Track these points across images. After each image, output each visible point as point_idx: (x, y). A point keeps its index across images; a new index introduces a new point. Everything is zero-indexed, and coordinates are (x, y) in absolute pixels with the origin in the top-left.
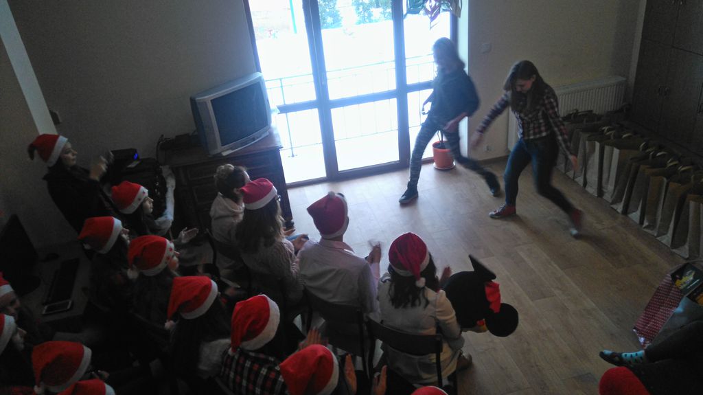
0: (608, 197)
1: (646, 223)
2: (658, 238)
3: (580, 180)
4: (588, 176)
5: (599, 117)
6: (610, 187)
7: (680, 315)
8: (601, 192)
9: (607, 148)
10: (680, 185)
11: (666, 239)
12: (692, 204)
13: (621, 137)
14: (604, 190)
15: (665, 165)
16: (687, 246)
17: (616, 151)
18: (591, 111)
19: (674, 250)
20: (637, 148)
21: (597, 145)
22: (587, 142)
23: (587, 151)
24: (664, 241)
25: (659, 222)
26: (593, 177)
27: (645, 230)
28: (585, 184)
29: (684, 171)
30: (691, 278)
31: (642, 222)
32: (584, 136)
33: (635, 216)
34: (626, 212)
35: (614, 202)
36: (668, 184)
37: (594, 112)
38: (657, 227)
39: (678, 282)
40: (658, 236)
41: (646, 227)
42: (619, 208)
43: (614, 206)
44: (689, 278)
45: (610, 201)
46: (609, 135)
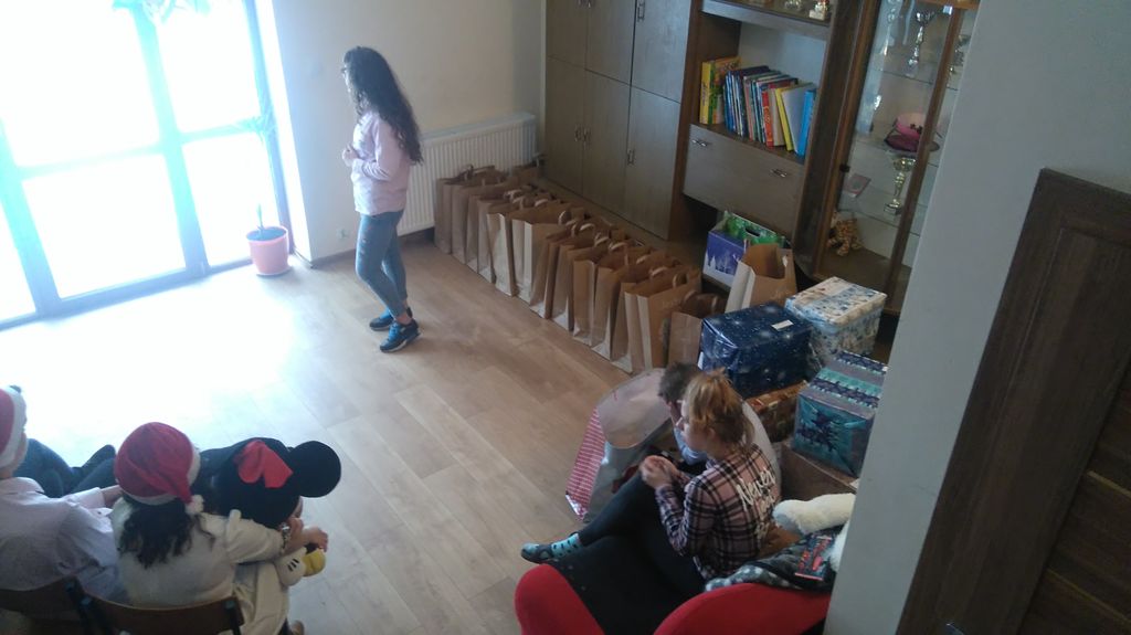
0: (525, 295)
1: (577, 330)
2: (594, 349)
3: (486, 273)
4: (496, 268)
5: (503, 177)
6: (526, 281)
8: (516, 291)
9: (516, 223)
10: (610, 270)
11: (604, 349)
12: (628, 297)
13: (533, 205)
14: (519, 285)
15: (590, 244)
16: (628, 356)
17: (528, 227)
18: (493, 167)
19: (614, 363)
20: (556, 222)
21: (502, 217)
22: (488, 216)
23: (490, 229)
24: (601, 353)
25: (592, 325)
26: (502, 268)
27: (577, 339)
28: (494, 279)
29: (617, 250)
31: (572, 329)
32: (484, 206)
33: (562, 319)
34: (550, 315)
35: (534, 303)
36: (596, 271)
37: (497, 168)
38: (591, 331)
40: (593, 346)
41: (577, 335)
42: (541, 309)
43: (535, 308)
45: (528, 300)
46: (519, 202)
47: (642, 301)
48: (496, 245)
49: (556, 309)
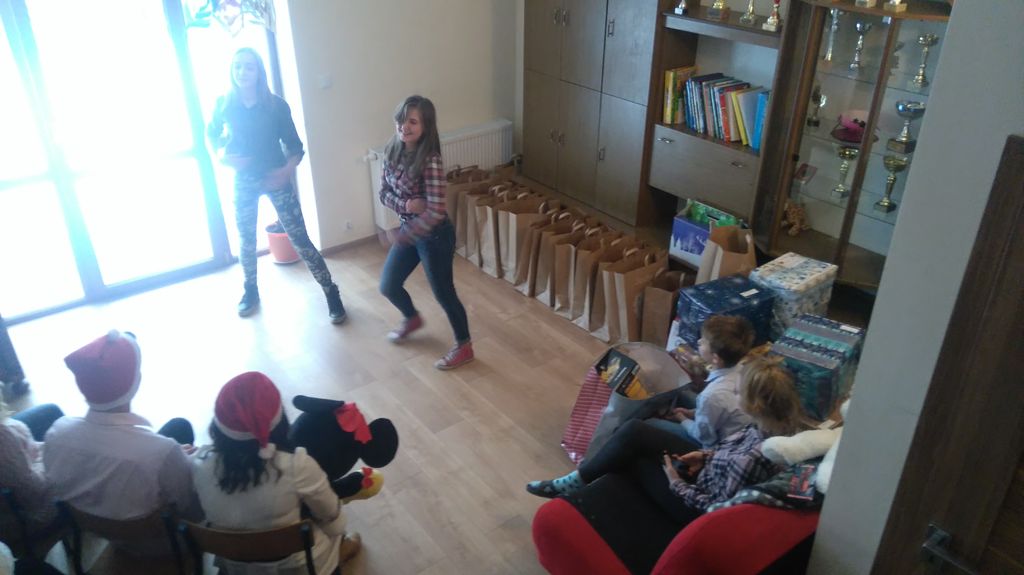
0: (510, 276)
1: (558, 305)
2: (574, 322)
3: (474, 259)
4: (482, 253)
5: (487, 174)
6: (511, 265)
7: (612, 415)
8: (501, 273)
9: (502, 214)
10: (588, 252)
11: (583, 322)
12: (606, 274)
13: (515, 198)
14: (504, 268)
15: (569, 230)
16: (606, 327)
17: (513, 217)
18: (476, 167)
19: (593, 334)
20: (537, 212)
21: (489, 210)
22: (477, 208)
23: (478, 220)
24: (581, 325)
25: (572, 302)
26: (489, 253)
27: (559, 313)
28: (481, 264)
29: (591, 235)
30: (617, 367)
31: (553, 305)
32: (472, 200)
33: (544, 297)
34: (533, 294)
35: (518, 283)
36: (576, 253)
37: (480, 168)
38: (571, 306)
39: (604, 375)
40: (574, 319)
41: (559, 310)
42: (525, 289)
43: (519, 288)
44: (614, 367)
45: (513, 281)
46: (502, 196)
47: (619, 278)
48: (484, 234)
49: (538, 287)
